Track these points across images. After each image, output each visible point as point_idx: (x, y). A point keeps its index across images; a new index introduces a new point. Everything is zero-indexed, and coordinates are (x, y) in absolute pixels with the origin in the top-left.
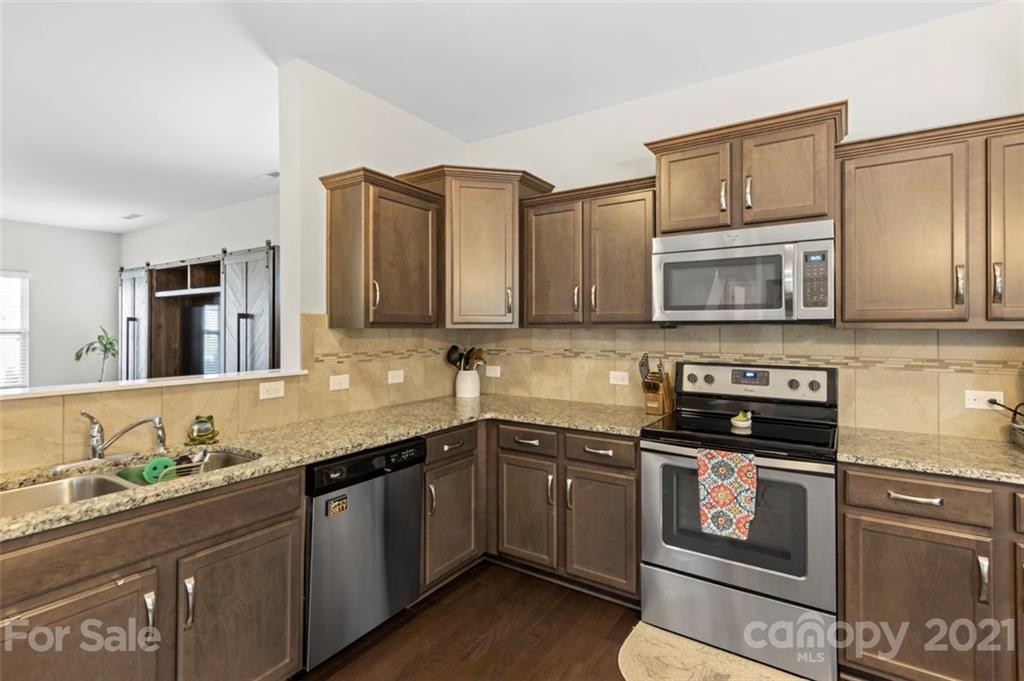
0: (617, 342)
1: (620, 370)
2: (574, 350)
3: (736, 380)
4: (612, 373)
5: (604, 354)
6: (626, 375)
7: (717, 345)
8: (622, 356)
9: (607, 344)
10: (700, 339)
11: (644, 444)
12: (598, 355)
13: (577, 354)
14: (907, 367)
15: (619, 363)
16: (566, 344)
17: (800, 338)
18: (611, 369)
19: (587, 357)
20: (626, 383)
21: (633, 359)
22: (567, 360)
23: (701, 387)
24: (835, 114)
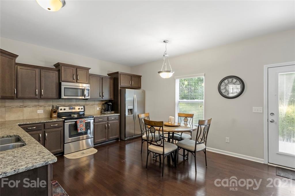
0: (39, 103)
1: (40, 109)
2: (24, 106)
3: (69, 109)
4: (38, 111)
5: (35, 106)
6: (43, 111)
7: (64, 103)
8: (41, 106)
9: (36, 104)
10: (61, 102)
11: (66, 121)
12: (33, 106)
13: (25, 107)
14: (92, 105)
15: (40, 108)
16: (21, 104)
17: (78, 101)
18: (37, 110)
19: (29, 107)
20: (42, 112)
21: (44, 107)
22: (21, 108)
23: (63, 111)
24: (88, 69)
